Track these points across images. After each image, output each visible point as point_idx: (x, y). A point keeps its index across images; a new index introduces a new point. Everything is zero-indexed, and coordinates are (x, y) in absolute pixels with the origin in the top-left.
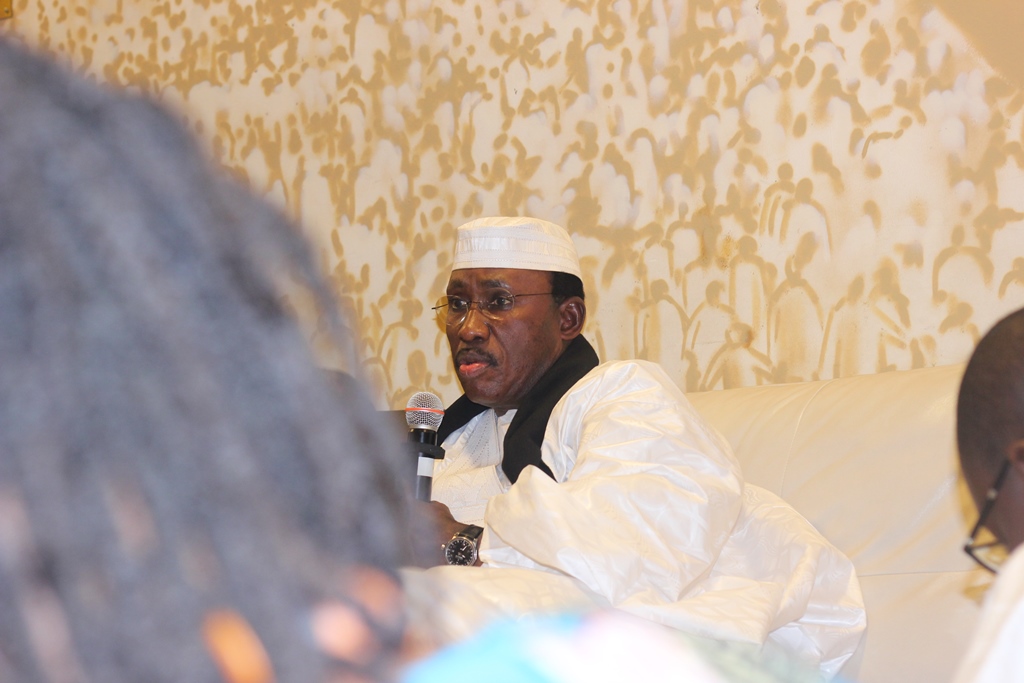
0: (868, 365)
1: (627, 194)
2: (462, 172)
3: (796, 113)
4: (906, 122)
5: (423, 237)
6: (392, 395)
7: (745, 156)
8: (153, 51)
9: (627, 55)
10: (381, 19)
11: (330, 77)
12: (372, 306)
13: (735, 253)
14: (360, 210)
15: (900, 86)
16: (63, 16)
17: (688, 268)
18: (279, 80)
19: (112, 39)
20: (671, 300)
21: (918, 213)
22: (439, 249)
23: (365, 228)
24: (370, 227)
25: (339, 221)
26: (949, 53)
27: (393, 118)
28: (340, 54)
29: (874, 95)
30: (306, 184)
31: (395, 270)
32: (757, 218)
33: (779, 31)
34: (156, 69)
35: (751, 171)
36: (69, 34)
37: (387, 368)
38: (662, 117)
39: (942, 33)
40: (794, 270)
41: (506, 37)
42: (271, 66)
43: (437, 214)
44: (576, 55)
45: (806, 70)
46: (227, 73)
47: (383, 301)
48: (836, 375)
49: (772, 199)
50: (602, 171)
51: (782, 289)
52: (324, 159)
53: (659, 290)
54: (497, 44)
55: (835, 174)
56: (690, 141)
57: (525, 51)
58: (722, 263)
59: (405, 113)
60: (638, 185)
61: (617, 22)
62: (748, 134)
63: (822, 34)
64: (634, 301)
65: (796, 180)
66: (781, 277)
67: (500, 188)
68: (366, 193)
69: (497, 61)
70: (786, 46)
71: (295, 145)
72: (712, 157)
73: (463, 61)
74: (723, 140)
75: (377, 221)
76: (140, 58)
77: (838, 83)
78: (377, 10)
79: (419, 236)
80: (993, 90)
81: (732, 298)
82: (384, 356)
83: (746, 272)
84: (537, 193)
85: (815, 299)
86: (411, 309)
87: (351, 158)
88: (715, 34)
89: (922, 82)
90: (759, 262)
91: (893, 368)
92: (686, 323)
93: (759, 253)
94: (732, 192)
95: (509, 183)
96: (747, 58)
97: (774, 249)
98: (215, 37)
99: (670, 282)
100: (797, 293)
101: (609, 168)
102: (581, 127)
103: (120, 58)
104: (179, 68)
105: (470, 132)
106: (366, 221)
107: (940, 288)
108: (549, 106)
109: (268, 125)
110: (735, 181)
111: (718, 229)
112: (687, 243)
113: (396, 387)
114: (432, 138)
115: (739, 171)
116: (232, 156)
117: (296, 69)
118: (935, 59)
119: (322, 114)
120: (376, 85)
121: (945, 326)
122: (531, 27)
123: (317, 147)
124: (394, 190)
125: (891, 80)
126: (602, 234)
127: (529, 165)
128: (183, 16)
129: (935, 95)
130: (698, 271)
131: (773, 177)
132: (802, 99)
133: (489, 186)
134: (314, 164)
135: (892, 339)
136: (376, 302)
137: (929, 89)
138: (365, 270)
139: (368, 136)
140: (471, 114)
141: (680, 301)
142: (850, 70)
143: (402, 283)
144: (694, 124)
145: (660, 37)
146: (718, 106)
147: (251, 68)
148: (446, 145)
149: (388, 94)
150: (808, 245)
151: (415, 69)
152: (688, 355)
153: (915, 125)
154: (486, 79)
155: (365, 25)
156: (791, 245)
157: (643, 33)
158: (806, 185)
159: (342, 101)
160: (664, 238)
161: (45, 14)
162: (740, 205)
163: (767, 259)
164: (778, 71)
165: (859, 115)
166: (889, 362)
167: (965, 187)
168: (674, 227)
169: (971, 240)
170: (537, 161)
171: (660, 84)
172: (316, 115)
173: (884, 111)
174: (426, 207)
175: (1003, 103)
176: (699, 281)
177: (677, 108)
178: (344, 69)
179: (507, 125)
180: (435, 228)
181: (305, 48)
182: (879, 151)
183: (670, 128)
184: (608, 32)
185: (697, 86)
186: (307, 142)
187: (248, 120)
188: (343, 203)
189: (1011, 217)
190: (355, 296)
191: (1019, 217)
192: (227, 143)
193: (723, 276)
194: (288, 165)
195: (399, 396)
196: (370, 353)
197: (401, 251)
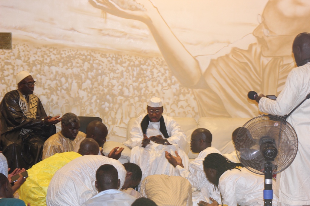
1: (128, 92)
2: (102, 86)
4: (169, 88)
7: (146, 89)
8: (43, 60)
9: (130, 74)
10: (89, 63)
11: (79, 69)
12: (84, 102)
14: (83, 88)
15: (168, 84)
16: (24, 51)
17: (137, 102)
18: (69, 68)
19: (34, 57)
20: (133, 106)
21: (169, 99)
22: (97, 95)
25: (79, 90)
26: (175, 81)
27: (90, 77)
28: (81, 66)
29: (164, 84)
30: (73, 84)
31: (88, 97)
32: (147, 97)
33: (153, 75)
34: (44, 63)
36: (25, 54)
37: (86, 111)
38: (134, 83)
39: (174, 79)
41: (111, 69)
42: (68, 66)
43: (97, 91)
44: (122, 73)
45: (156, 80)
46: (59, 66)
47: (86, 101)
50: (125, 89)
52: (77, 81)
53: (132, 104)
54: (109, 69)
55: (159, 93)
56: (138, 86)
57: (114, 71)
58: (142, 102)
59: (92, 76)
61: (129, 70)
62: (147, 87)
63: (159, 76)
64: (128, 105)
65: (153, 93)
67: (108, 89)
68: (84, 86)
69: (109, 72)
70: (154, 77)
71: (71, 78)
72: (141, 89)
73: (103, 71)
74: (143, 87)
75: (86, 90)
76: (40, 61)
77: (160, 82)
78: (88, 61)
79: (93, 93)
80: (180, 86)
81: (143, 106)
82: (85, 109)
84: (114, 90)
86: (91, 103)
87: (82, 81)
88: (144, 74)
92: (136, 109)
94: (144, 93)
95: (110, 88)
96: (147, 78)
98: (56, 60)
99: (134, 103)
102: (122, 82)
103: (36, 60)
104: (48, 63)
105: (103, 81)
106: (84, 90)
107: (171, 108)
108: (117, 79)
109: (66, 74)
111: (141, 98)
112: (137, 99)
113: (87, 113)
114: (97, 80)
115: (145, 91)
116: (58, 78)
117: (72, 67)
118: (173, 81)
120: (87, 72)
121: (172, 112)
122: (115, 68)
123: (75, 79)
124: (89, 87)
126: (124, 96)
127: (113, 86)
128: (50, 56)
131: (150, 92)
132: (155, 84)
133: (106, 88)
134: (74, 81)
137: (172, 85)
138: (83, 97)
139: (85, 79)
140: (104, 78)
141: (135, 106)
142: (162, 81)
143: (90, 99)
144: (139, 84)
145: (135, 73)
146: (143, 83)
147: (64, 66)
148: (99, 82)
149: (89, 73)
151: (95, 71)
152: (136, 113)
154: (107, 74)
155: (86, 63)
157: (133, 72)
158: (155, 94)
159: (81, 73)
160: (133, 98)
161: (19, 50)
162: (145, 95)
164: (152, 80)
167: (175, 97)
168: (135, 97)
169: (176, 103)
171: (134, 79)
172: (76, 74)
173: (166, 87)
174: (95, 89)
175: (181, 88)
176: (138, 104)
177: (137, 82)
178: (82, 69)
180: (96, 93)
181: (74, 64)
182: (164, 91)
183: (136, 84)
184: (127, 71)
185: (140, 80)
187: (62, 73)
188: (80, 87)
189: (181, 100)
190: (81, 100)
191: (182, 101)
192: (58, 76)
193: (142, 103)
194: (70, 80)
195: (88, 115)
196: (83, 108)
197: (90, 95)
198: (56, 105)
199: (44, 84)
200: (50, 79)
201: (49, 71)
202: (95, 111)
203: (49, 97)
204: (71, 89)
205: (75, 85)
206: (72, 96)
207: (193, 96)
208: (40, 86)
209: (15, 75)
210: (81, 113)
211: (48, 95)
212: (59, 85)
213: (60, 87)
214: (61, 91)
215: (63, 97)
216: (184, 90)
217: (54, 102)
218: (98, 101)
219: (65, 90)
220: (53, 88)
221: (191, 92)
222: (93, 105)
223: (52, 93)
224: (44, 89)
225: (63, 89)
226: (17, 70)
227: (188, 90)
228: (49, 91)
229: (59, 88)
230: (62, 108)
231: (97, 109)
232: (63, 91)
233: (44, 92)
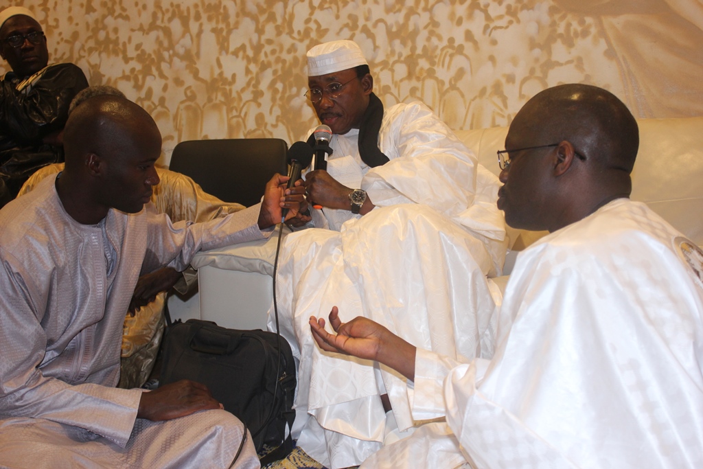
0: (487, 123)
1: (372, 47)
2: (287, 34)
3: (458, 15)
4: (511, 22)
5: (266, 63)
6: (246, 132)
7: (432, 33)
12: (237, 92)
13: (425, 74)
14: (232, 48)
15: (509, 7)
17: (401, 81)
20: (392, 94)
21: (514, 61)
22: (274, 67)
23: (234, 57)
24: (237, 57)
25: (220, 53)
29: (496, 10)
30: (203, 36)
31: (250, 76)
32: (437, 60)
35: (434, 40)
37: (244, 120)
38: (391, 14)
40: (453, 83)
43: (273, 52)
47: (243, 90)
48: (471, 128)
49: (444, 52)
50: (360, 37)
51: (447, 91)
52: (214, 24)
53: (386, 89)
55: (475, 43)
56: (405, 25)
58: (418, 79)
59: (258, 6)
60: (377, 45)
62: (434, 23)
65: (456, 44)
66: (447, 86)
67: (307, 42)
68: (235, 41)
71: (198, 17)
72: (415, 33)
74: (421, 26)
75: (241, 54)
77: (479, 4)
79: (263, 61)
80: (552, 11)
81: (422, 94)
82: (243, 115)
83: (430, 84)
85: (463, 96)
86: (258, 94)
87: (228, 25)
89: (519, 6)
90: (436, 79)
91: (498, 126)
93: (436, 75)
94: (425, 48)
95: (312, 40)
97: (444, 74)
99: (392, 87)
100: (454, 93)
101: (364, 35)
102: (350, 16)
105: (292, 16)
106: (235, 53)
107: (523, 93)
108: (334, 6)
109: (183, 8)
110: (426, 44)
111: (417, 64)
112: (401, 70)
113: (248, 129)
114: (272, 18)
115: (428, 39)
116: (162, 21)
119: (213, 4)
123: (210, 19)
124: (250, 41)
125: (504, 4)
127: (322, 32)
129: (525, 12)
130: (406, 82)
131: (445, 43)
132: (461, 10)
133: (301, 41)
134: (207, 27)
135: (499, 114)
136: (239, 91)
137: (522, 9)
138: (234, 76)
139: (237, 15)
140: (293, 8)
141: (396, 94)
143: (253, 82)
144: (407, 17)
146: (420, 11)
148: (279, 21)
150: (461, 73)
153: (515, 23)
156: (453, 72)
158: (461, 47)
160: (390, 67)
162: (428, 54)
163: (440, 78)
165: (488, 18)
166: (497, 123)
167: (537, 51)
168: (395, 62)
169: (538, 73)
170: (326, 30)
172: (210, 4)
173: (501, 17)
174: (268, 48)
175: (557, 17)
176: (406, 87)
177: (399, 10)
179: (311, 14)
180: (272, 58)
182: (497, 34)
183: (395, 19)
186: (204, 17)
187: (172, 5)
188: (223, 45)
189: (558, 64)
190: (228, 88)
191: (561, 65)
192: (160, 15)
193: (419, 85)
194: (194, 27)
195: (250, 132)
196: (235, 113)
197: (253, 68)
198: (159, 108)
199: (124, 44)
200: (141, 28)
201: (137, 4)
202: (270, 119)
203: (140, 83)
204: (198, 54)
205: (209, 41)
206: (201, 75)
207: (603, 45)
208: (116, 53)
209: (50, 26)
210: (231, 129)
211: (136, 79)
212: (166, 44)
213: (168, 50)
214: (171, 63)
215: (178, 82)
216: (569, 25)
217: (155, 99)
218: (279, 86)
219: (182, 58)
220: (150, 55)
221: (593, 30)
222: (266, 100)
223: (146, 72)
224: (127, 60)
225: (176, 54)
226: (55, 8)
227: (582, 22)
228: (138, 67)
229: (166, 55)
230: (175, 118)
231: (277, 111)
232: (176, 60)
233: (127, 68)
